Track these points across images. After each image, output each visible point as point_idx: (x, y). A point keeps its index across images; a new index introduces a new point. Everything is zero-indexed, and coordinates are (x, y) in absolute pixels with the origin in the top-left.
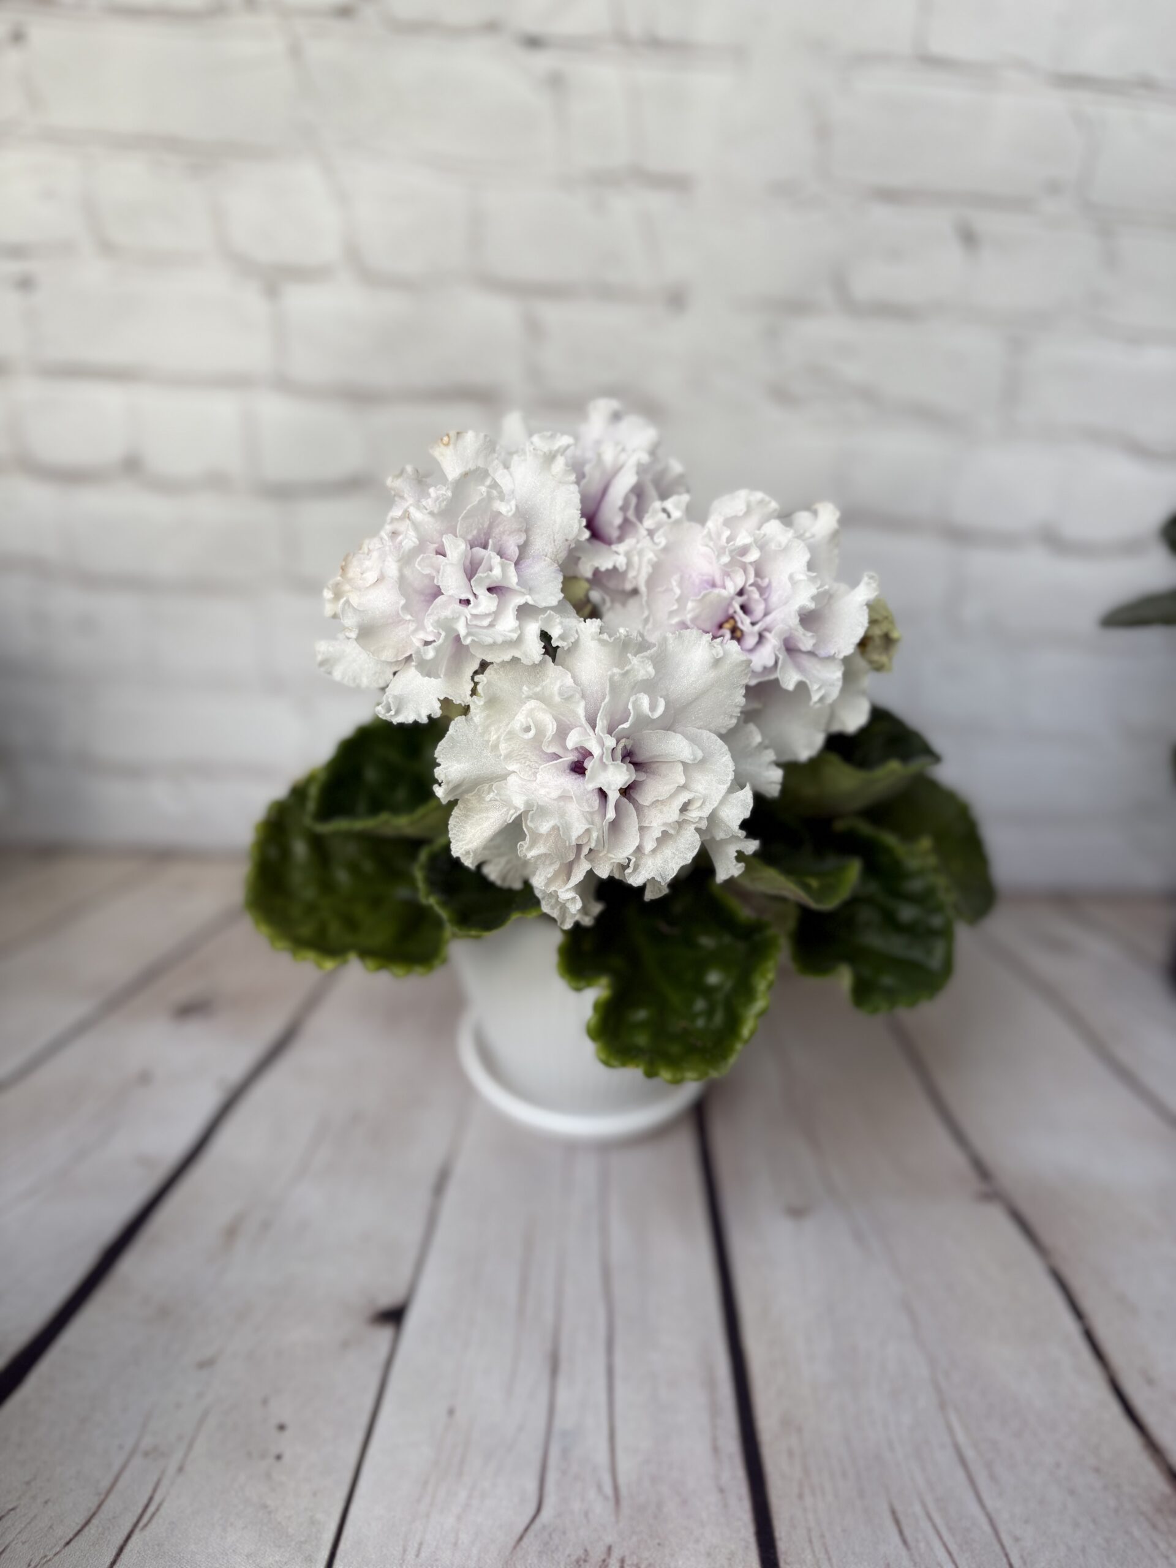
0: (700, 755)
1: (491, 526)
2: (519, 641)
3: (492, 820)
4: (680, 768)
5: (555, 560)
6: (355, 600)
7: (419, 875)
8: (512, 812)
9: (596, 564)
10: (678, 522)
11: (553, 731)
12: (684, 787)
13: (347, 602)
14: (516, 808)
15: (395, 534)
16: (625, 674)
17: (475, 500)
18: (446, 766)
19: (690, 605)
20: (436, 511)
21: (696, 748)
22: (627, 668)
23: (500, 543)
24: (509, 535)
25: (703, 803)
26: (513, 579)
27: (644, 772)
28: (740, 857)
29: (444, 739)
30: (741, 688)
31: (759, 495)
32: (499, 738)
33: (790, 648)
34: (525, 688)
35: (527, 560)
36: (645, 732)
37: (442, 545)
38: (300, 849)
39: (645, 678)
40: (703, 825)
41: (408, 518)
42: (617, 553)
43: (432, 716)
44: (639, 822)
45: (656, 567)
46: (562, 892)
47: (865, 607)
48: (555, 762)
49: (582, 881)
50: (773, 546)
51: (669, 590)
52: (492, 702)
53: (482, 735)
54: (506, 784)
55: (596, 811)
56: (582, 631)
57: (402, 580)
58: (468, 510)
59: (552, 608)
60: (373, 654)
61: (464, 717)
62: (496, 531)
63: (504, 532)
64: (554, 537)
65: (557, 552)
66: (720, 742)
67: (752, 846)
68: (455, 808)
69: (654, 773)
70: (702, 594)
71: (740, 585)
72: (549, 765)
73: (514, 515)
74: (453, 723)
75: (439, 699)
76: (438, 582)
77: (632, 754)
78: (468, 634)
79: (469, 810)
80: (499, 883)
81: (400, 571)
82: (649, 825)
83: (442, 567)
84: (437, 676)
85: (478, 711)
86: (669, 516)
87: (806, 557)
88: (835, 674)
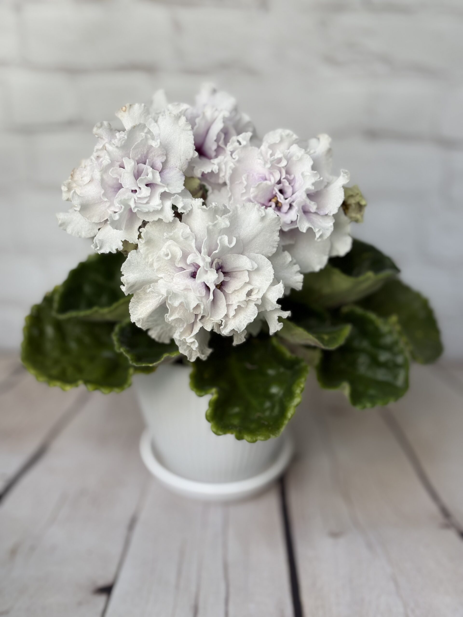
0: (256, 266)
1: (148, 153)
2: (162, 210)
3: (151, 304)
4: (247, 273)
5: (181, 170)
6: (78, 192)
7: (115, 338)
8: (161, 297)
9: (203, 170)
10: (245, 147)
11: (180, 255)
12: (249, 283)
13: (75, 192)
14: (163, 295)
15: (98, 157)
16: (215, 225)
17: (139, 140)
18: (126, 276)
19: (252, 190)
20: (119, 146)
21: (254, 263)
22: (215, 222)
23: (153, 161)
24: (157, 157)
25: (259, 291)
26: (158, 180)
27: (229, 277)
28: (280, 319)
29: (126, 262)
30: (277, 232)
31: (288, 131)
32: (153, 260)
33: (305, 212)
34: (165, 234)
35: (167, 170)
36: (228, 255)
37: (123, 163)
38: (50, 331)
39: (225, 227)
40: (259, 302)
41: (105, 149)
42: (214, 164)
43: (119, 249)
44: (226, 302)
45: (235, 171)
46: (188, 339)
47: (342, 188)
48: (183, 272)
49: (198, 332)
50: (294, 158)
51: (241, 183)
52: (149, 242)
53: (145, 259)
54: (157, 284)
55: (203, 296)
56: (193, 205)
57: (102, 180)
58: (136, 145)
59: (178, 194)
60: (88, 218)
61: (135, 250)
62: (150, 155)
63: (154, 156)
64: (180, 158)
65: (182, 165)
66: (267, 260)
67: (286, 314)
68: (132, 298)
69: (234, 277)
70: (257, 184)
71: (278, 179)
72: (180, 274)
73: (159, 147)
74: (129, 254)
75: (122, 241)
76: (121, 181)
77: (223, 268)
78: (136, 207)
79: (140, 299)
80: (157, 339)
81: (102, 176)
82: (231, 303)
83: (122, 174)
84: (120, 229)
85: (142, 247)
86: (240, 144)
87: (311, 163)
88: (329, 224)
